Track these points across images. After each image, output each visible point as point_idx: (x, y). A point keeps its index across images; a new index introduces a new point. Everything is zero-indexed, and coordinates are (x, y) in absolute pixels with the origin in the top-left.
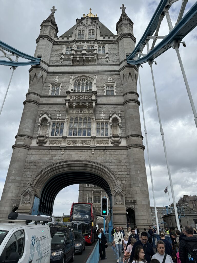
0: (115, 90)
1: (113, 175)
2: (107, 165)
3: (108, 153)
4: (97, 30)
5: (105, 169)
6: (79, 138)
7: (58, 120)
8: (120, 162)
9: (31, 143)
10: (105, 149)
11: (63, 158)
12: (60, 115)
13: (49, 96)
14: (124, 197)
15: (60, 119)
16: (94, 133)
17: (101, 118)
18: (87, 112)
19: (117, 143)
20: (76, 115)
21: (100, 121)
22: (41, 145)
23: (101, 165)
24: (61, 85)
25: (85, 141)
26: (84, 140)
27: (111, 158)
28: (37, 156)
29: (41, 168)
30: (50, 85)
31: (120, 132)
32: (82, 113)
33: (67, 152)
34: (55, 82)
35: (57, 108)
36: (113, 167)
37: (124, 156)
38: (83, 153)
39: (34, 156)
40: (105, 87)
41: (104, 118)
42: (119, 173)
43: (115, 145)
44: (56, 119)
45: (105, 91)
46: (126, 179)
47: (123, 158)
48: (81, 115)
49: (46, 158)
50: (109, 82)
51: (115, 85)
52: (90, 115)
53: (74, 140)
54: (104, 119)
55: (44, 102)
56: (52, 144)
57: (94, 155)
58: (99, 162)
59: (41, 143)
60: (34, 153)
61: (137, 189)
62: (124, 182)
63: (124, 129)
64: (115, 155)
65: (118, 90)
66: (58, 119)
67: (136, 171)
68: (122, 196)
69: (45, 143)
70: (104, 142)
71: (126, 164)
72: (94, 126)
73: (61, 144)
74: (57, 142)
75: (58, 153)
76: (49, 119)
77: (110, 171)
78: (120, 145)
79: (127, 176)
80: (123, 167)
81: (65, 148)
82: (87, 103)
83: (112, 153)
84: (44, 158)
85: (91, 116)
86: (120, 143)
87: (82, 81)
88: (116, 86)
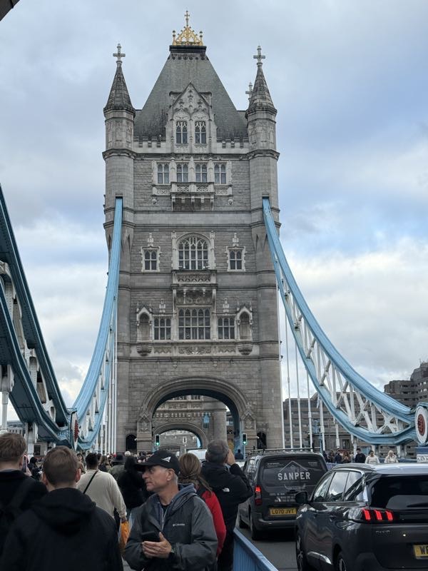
0: (244, 262)
1: (242, 394)
2: (235, 381)
3: (235, 365)
4: (210, 125)
5: (231, 387)
6: (195, 343)
7: (163, 315)
8: (250, 377)
9: (131, 352)
10: (232, 359)
11: (177, 373)
12: (165, 307)
13: (144, 274)
14: (255, 421)
15: (164, 314)
16: (215, 335)
17: (224, 311)
18: (204, 302)
19: (246, 351)
20: (187, 306)
21: (222, 317)
22: (146, 355)
23: (226, 382)
24: (159, 252)
25: (204, 348)
26: (202, 347)
27: (239, 373)
28: (142, 370)
29: (150, 386)
30: (142, 252)
31: (251, 335)
32: (197, 302)
33: (182, 366)
34: (149, 245)
35: (158, 294)
36: (242, 384)
37: (256, 369)
38: (202, 366)
39: (138, 370)
40: (228, 256)
41: (228, 311)
42: (250, 392)
43: (244, 354)
44: (159, 314)
45: (228, 262)
46: (258, 399)
47: (254, 373)
48: (194, 306)
49: (155, 374)
50: (234, 245)
51: (244, 252)
52: (209, 306)
53: (188, 347)
54: (228, 313)
55: (138, 284)
56: (159, 353)
57: (217, 369)
58: (224, 378)
59: (144, 353)
60: (137, 367)
61: (270, 411)
62: (254, 403)
63: (256, 328)
64: (244, 369)
65: (249, 261)
66: (162, 313)
67: (270, 390)
68: (253, 420)
69: (150, 352)
70: (230, 350)
71: (258, 381)
72: (214, 325)
73: (170, 352)
74: (165, 350)
75: (169, 366)
76: (150, 315)
77: (238, 390)
78: (251, 354)
79: (258, 396)
80: (255, 384)
81: (178, 359)
82: (204, 290)
83: (240, 365)
84: (151, 374)
85: (210, 308)
86: (251, 351)
87: (192, 242)
88: (245, 254)
